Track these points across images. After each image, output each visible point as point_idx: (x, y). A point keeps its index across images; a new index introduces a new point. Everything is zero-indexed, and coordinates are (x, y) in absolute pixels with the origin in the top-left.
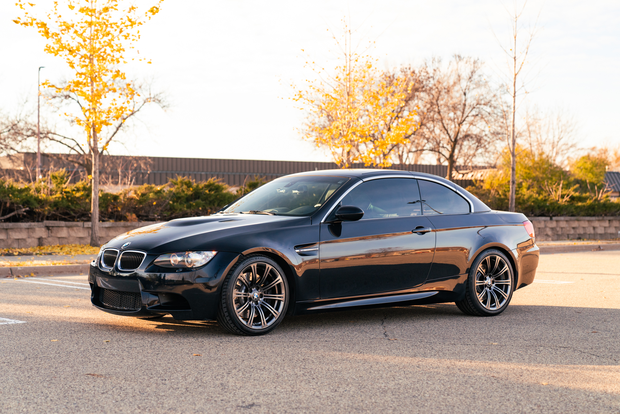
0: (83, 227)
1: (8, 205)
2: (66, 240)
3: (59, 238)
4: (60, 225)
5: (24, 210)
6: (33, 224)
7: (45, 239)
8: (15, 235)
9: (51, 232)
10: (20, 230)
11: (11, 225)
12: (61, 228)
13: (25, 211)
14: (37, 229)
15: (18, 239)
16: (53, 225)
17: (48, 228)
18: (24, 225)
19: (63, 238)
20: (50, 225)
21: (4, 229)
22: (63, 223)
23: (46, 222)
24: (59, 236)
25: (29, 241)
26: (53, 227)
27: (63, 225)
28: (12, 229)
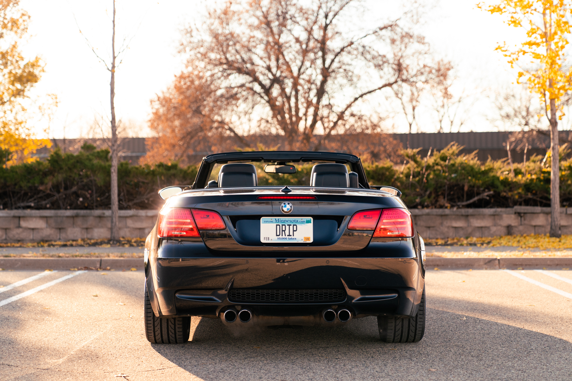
0: (566, 213)
1: (466, 188)
2: (543, 229)
3: (535, 226)
4: (535, 211)
5: (486, 194)
6: (499, 210)
7: (515, 227)
8: (477, 223)
9: (525, 220)
10: (483, 216)
11: (471, 211)
12: (536, 215)
13: (487, 196)
14: (505, 216)
15: (482, 227)
16: (526, 211)
17: (519, 214)
18: (488, 211)
19: (539, 226)
20: (522, 211)
21: (462, 215)
22: (538, 209)
23: (518, 208)
24: (534, 223)
25: (494, 229)
26: (525, 213)
27: (538, 211)
28: (473, 215)
